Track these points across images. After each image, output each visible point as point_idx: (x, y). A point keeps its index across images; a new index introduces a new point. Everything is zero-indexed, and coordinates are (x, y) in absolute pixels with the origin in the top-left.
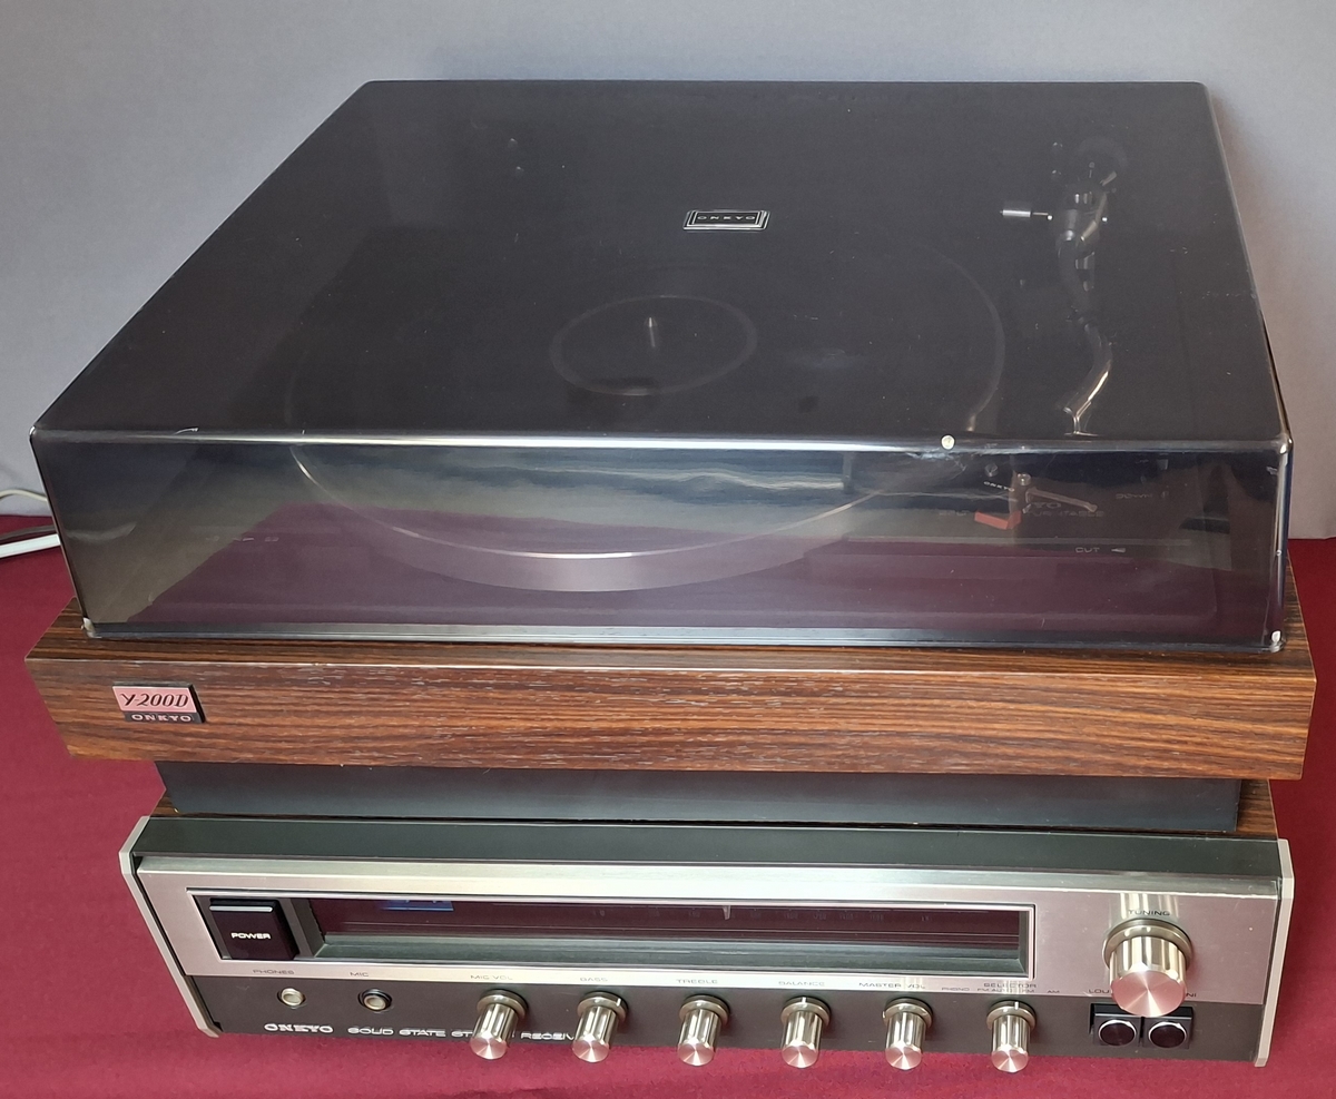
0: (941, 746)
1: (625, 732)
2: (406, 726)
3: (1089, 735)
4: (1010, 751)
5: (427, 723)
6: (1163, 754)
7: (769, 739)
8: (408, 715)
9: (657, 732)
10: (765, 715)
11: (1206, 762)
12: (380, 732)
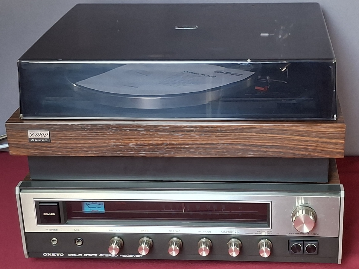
0: (246, 148)
1: (162, 144)
2: (104, 143)
3: (286, 144)
4: (265, 150)
5: (110, 142)
6: (306, 150)
7: (200, 146)
8: (105, 140)
9: (170, 144)
10: (199, 139)
11: (318, 152)
12: (97, 145)
